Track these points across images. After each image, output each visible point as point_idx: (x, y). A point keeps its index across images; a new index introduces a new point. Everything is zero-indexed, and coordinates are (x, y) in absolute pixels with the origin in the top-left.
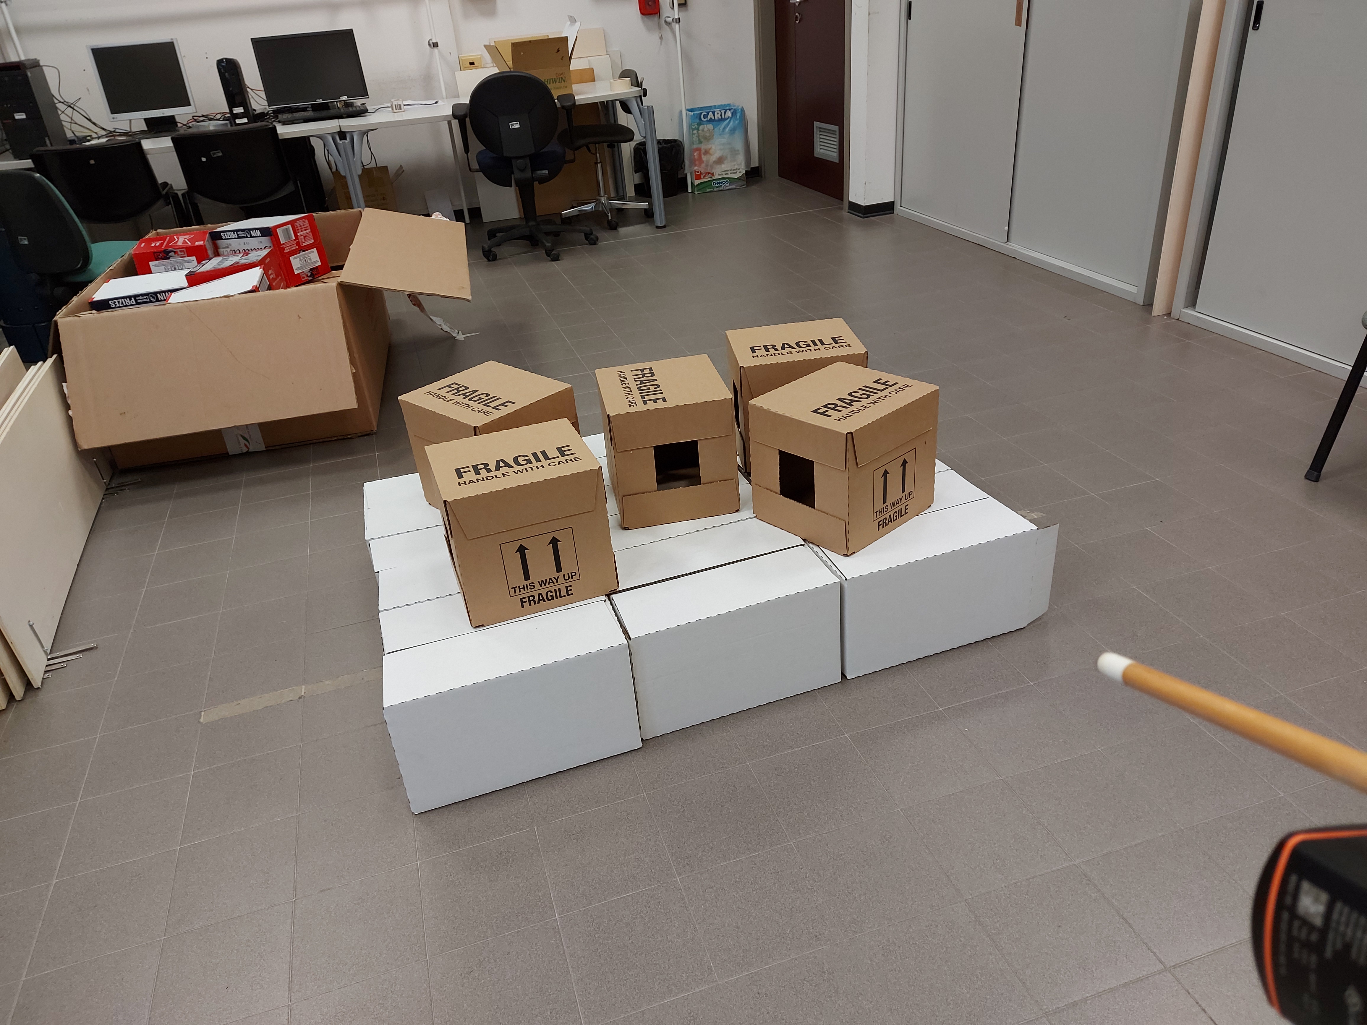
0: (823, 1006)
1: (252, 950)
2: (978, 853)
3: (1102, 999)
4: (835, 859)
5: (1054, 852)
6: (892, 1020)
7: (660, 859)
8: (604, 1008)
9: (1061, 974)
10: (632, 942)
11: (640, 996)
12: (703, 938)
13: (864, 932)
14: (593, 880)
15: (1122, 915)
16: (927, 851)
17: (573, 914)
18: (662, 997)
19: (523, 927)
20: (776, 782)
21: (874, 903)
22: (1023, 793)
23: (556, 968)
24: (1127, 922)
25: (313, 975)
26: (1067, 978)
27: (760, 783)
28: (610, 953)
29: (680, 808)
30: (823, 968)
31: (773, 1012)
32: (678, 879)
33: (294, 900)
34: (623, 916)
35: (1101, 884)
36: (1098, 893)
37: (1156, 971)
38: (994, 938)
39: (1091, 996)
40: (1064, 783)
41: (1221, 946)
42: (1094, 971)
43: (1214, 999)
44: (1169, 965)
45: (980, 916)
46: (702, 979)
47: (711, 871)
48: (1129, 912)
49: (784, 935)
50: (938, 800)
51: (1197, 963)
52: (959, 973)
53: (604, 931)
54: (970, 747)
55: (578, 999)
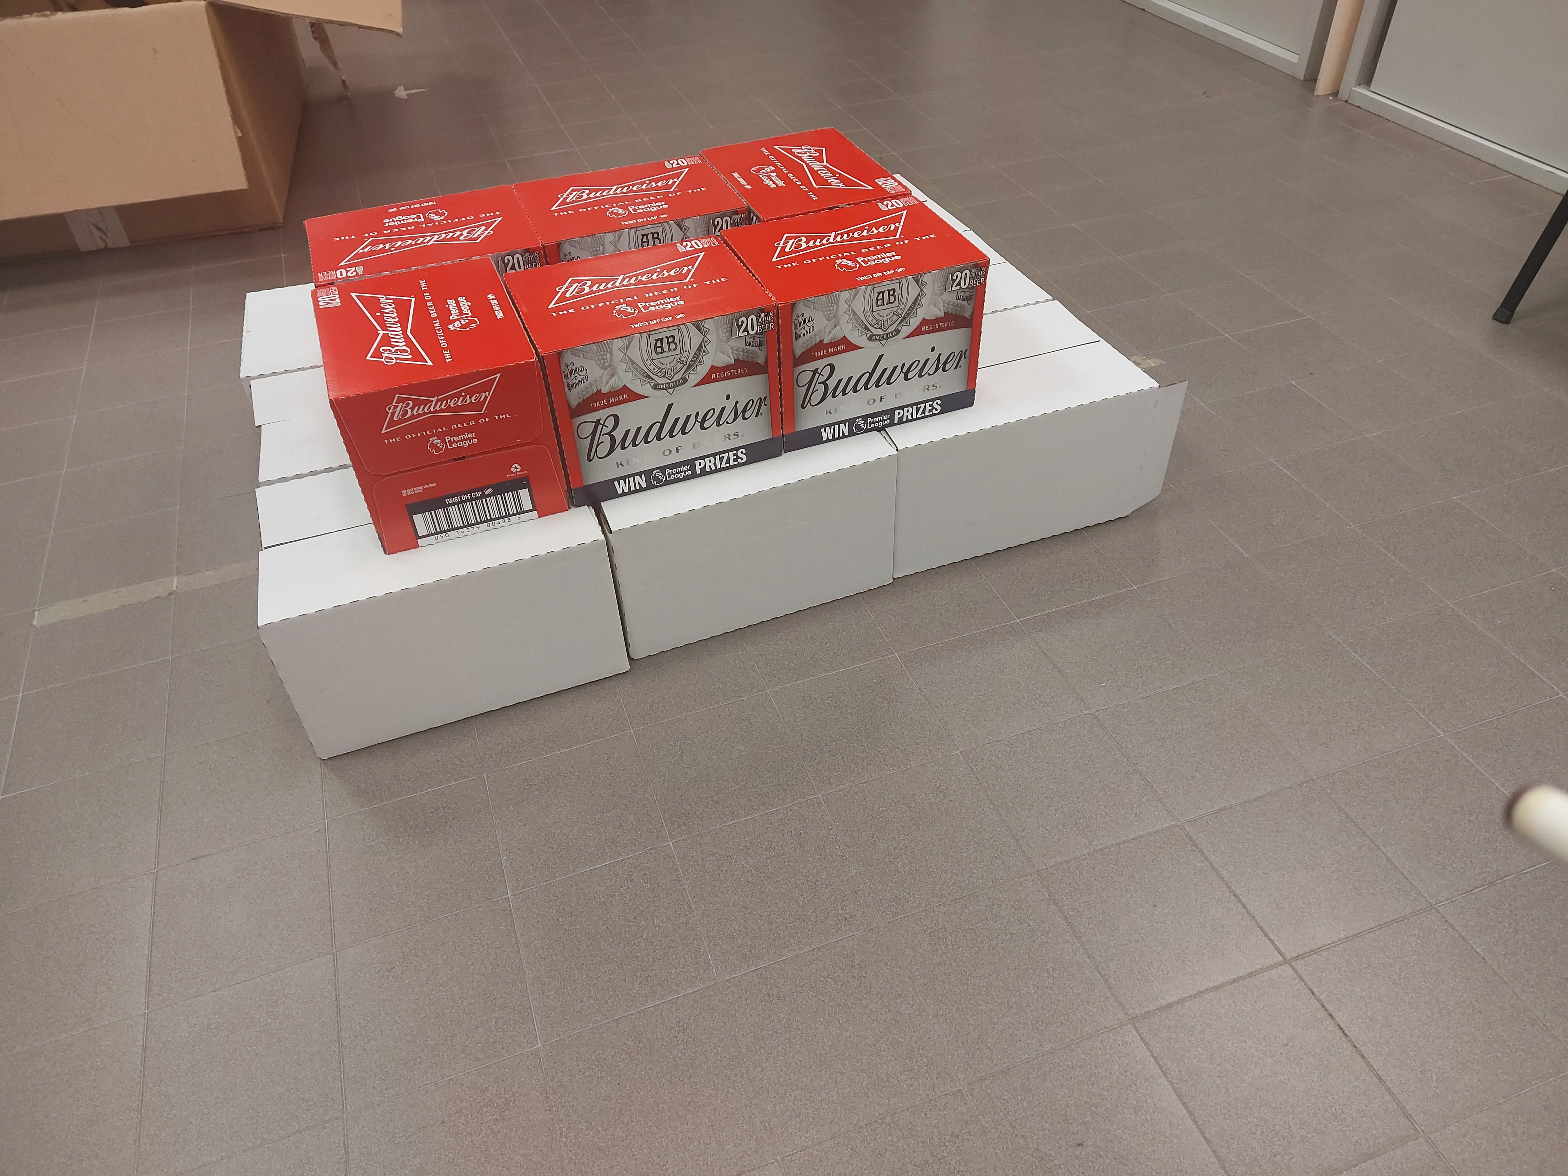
0: (851, 1012)
1: (97, 938)
2: (1056, 811)
3: (1203, 1001)
4: (875, 818)
5: (1152, 809)
6: (938, 1030)
7: (648, 817)
8: (566, 1015)
9: (1154, 968)
10: (607, 928)
11: (615, 999)
12: (700, 922)
13: (906, 913)
14: (559, 845)
15: (1234, 891)
16: (991, 807)
17: (531, 891)
18: (642, 1000)
19: (464, 908)
20: (803, 715)
21: (922, 875)
22: (1117, 732)
23: (505, 963)
24: (1240, 901)
25: (180, 972)
26: (1161, 973)
27: (784, 718)
28: (577, 943)
29: (678, 749)
30: (853, 961)
31: (787, 1020)
32: (671, 843)
33: (155, 871)
34: (597, 893)
35: (1209, 851)
36: (1206, 862)
37: (1272, 963)
38: (1072, 922)
39: (1190, 996)
40: (1169, 718)
41: (1357, 932)
42: (1195, 964)
43: (1344, 1000)
44: (1289, 957)
45: (1055, 893)
46: (696, 977)
47: (714, 832)
48: (1243, 887)
49: (804, 918)
50: (1009, 741)
51: (1324, 954)
52: (1026, 967)
53: (571, 913)
54: (1052, 670)
55: (533, 1005)
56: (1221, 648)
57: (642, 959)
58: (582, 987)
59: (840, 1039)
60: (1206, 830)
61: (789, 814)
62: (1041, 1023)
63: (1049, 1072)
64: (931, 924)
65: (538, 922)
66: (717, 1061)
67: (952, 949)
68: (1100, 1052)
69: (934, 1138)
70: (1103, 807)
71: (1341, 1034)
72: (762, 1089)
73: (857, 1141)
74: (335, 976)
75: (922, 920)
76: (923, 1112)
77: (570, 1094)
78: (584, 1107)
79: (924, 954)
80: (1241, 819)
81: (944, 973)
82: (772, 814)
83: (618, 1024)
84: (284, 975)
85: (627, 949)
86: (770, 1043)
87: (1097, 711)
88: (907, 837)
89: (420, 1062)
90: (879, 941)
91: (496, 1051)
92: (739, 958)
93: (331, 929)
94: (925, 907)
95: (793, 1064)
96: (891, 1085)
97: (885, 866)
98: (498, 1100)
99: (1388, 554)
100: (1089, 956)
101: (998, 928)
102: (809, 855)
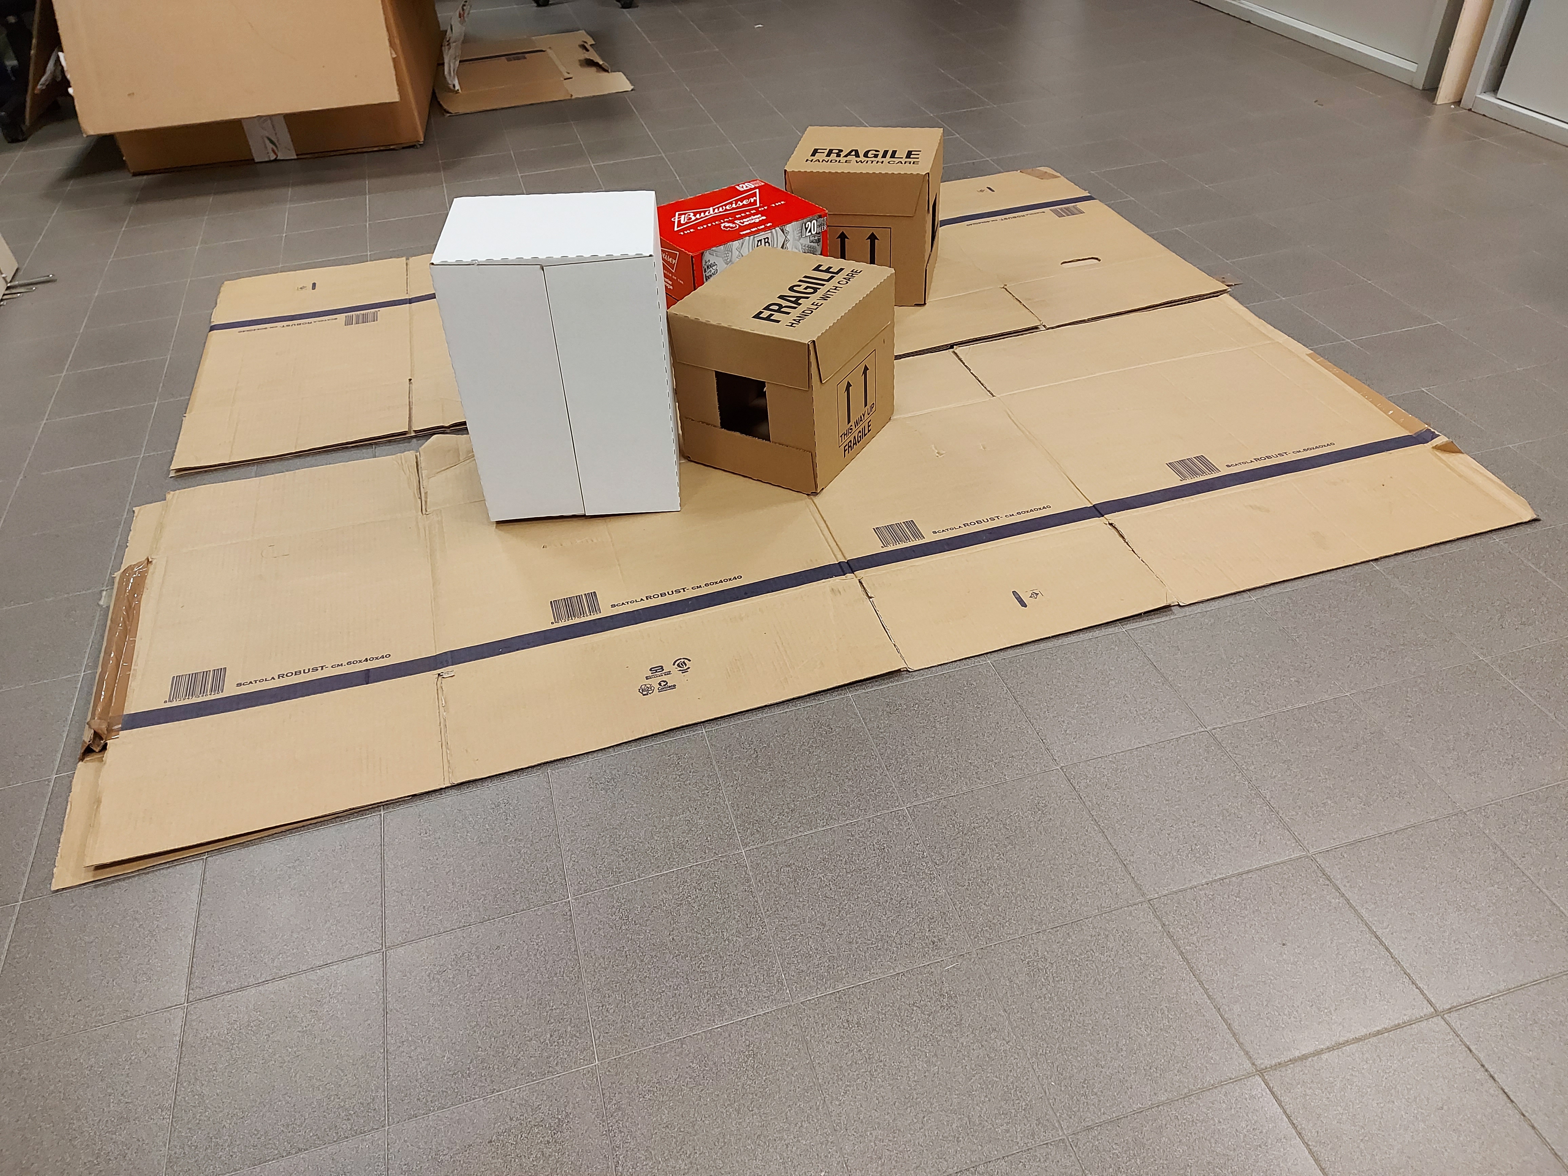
0: (939, 1045)
2: (1169, 834)
3: (1343, 1054)
4: (967, 834)
5: (1279, 837)
6: (1037, 1070)
7: (720, 823)
8: (627, 1031)
9: (1284, 1014)
10: (673, 939)
11: (680, 1017)
12: (773, 937)
13: (1002, 939)
14: (624, 849)
16: (1097, 829)
17: (593, 896)
18: (710, 1020)
19: (522, 911)
20: (889, 722)
21: (1019, 898)
22: (1237, 752)
23: (563, 972)
24: (1381, 943)
25: (222, 965)
26: (1292, 1019)
27: (868, 724)
28: (641, 954)
29: (752, 752)
30: (941, 989)
31: (868, 1050)
32: (743, 851)
34: (663, 901)
35: (1345, 886)
36: (1341, 899)
37: (1422, 1015)
38: (1189, 957)
39: (1328, 1048)
40: (1295, 739)
41: (1519, 984)
42: (1333, 1012)
43: (1507, 1061)
44: (1441, 1008)
45: (1169, 925)
46: (769, 997)
47: (790, 842)
48: (1386, 928)
49: (888, 939)
50: (1115, 757)
51: (1483, 1006)
52: (1137, 1005)
53: (635, 922)
54: (1163, 684)
55: (591, 1018)
56: (1353, 665)
57: (710, 975)
58: (645, 1001)
59: (926, 1074)
60: (1340, 863)
61: (871, 826)
62: (1155, 1070)
63: (1166, 1125)
64: (1029, 953)
65: (599, 930)
66: (790, 1091)
67: (1053, 981)
68: (1224, 1106)
70: (1223, 833)
71: (1506, 1099)
72: (840, 1125)
74: (384, 977)
76: (1020, 1162)
77: (628, 1118)
78: (643, 1134)
79: (1021, 985)
80: (1381, 852)
81: (1044, 1007)
82: (852, 825)
83: (682, 1045)
84: (331, 972)
85: (694, 963)
86: (849, 1074)
87: (1214, 729)
88: (1002, 856)
89: (469, 1073)
90: (971, 968)
91: (550, 1067)
92: (815, 979)
93: (382, 927)
94: (1022, 934)
95: (875, 1099)
96: (985, 1129)
97: (978, 887)
98: (550, 1121)
99: (1538, 570)
100: (1209, 997)
101: (1105, 960)
102: (893, 872)
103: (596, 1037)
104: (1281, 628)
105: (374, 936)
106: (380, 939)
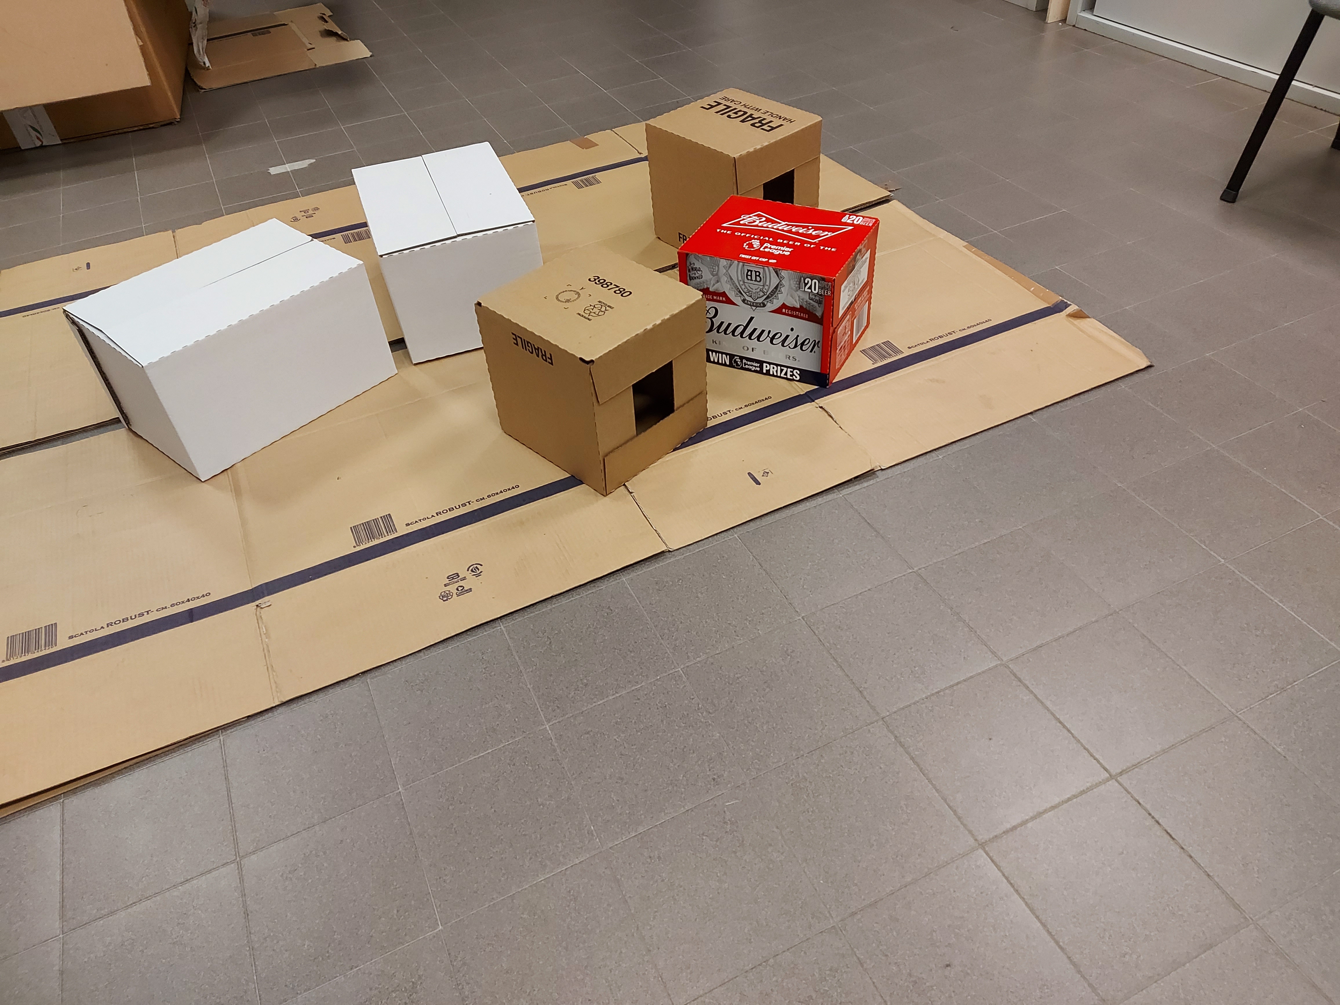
0: (727, 865)
3: (1043, 820)
4: (731, 684)
5: (978, 652)
6: (808, 873)
7: (524, 704)
8: (464, 897)
9: (996, 796)
10: (495, 811)
11: (508, 877)
12: (580, 796)
13: (769, 768)
14: (443, 739)
15: (1059, 719)
17: (420, 784)
18: (534, 875)
19: (359, 806)
21: (779, 732)
22: (939, 587)
23: (402, 854)
24: (1064, 726)
25: (91, 895)
26: (1003, 799)
27: (640, 602)
28: (468, 828)
29: (546, 640)
30: (724, 818)
31: (669, 879)
32: (547, 726)
33: (61, 801)
34: (482, 779)
35: (1033, 684)
36: (1031, 695)
37: (1100, 780)
38: (919, 761)
39: (1032, 818)
40: (984, 570)
41: (1171, 745)
42: (1032, 788)
43: (1167, 807)
44: (1114, 772)
45: (900, 736)
46: (582, 847)
47: (586, 712)
48: (1066, 715)
49: (676, 782)
50: (844, 603)
51: (1145, 767)
52: (881, 806)
53: (460, 801)
54: (876, 537)
55: (431, 890)
56: (1022, 503)
57: (530, 837)
58: (476, 868)
59: (719, 891)
60: (1028, 666)
61: (653, 688)
62: (900, 857)
63: (913, 900)
64: (792, 776)
65: (430, 813)
66: (608, 924)
67: (813, 797)
68: (957, 877)
69: (816, 974)
70: (935, 654)
71: (1169, 838)
72: (652, 946)
73: (746, 985)
74: (241, 883)
75: (784, 773)
76: (802, 951)
77: (473, 971)
78: (487, 982)
79: (788, 804)
80: (1058, 653)
81: (809, 820)
82: (637, 690)
83: (513, 900)
84: (192, 887)
85: (515, 828)
86: (655, 902)
87: (920, 569)
88: (762, 698)
89: (328, 956)
90: (746, 797)
91: (400, 938)
92: (620, 826)
93: (234, 839)
94: (784, 761)
95: (679, 919)
96: (771, 929)
97: (745, 727)
98: (406, 985)
99: (1156, 408)
100: (937, 790)
101: (853, 773)
102: (675, 725)
103: (438, 905)
104: (964, 479)
105: (228, 849)
106: (233, 850)
